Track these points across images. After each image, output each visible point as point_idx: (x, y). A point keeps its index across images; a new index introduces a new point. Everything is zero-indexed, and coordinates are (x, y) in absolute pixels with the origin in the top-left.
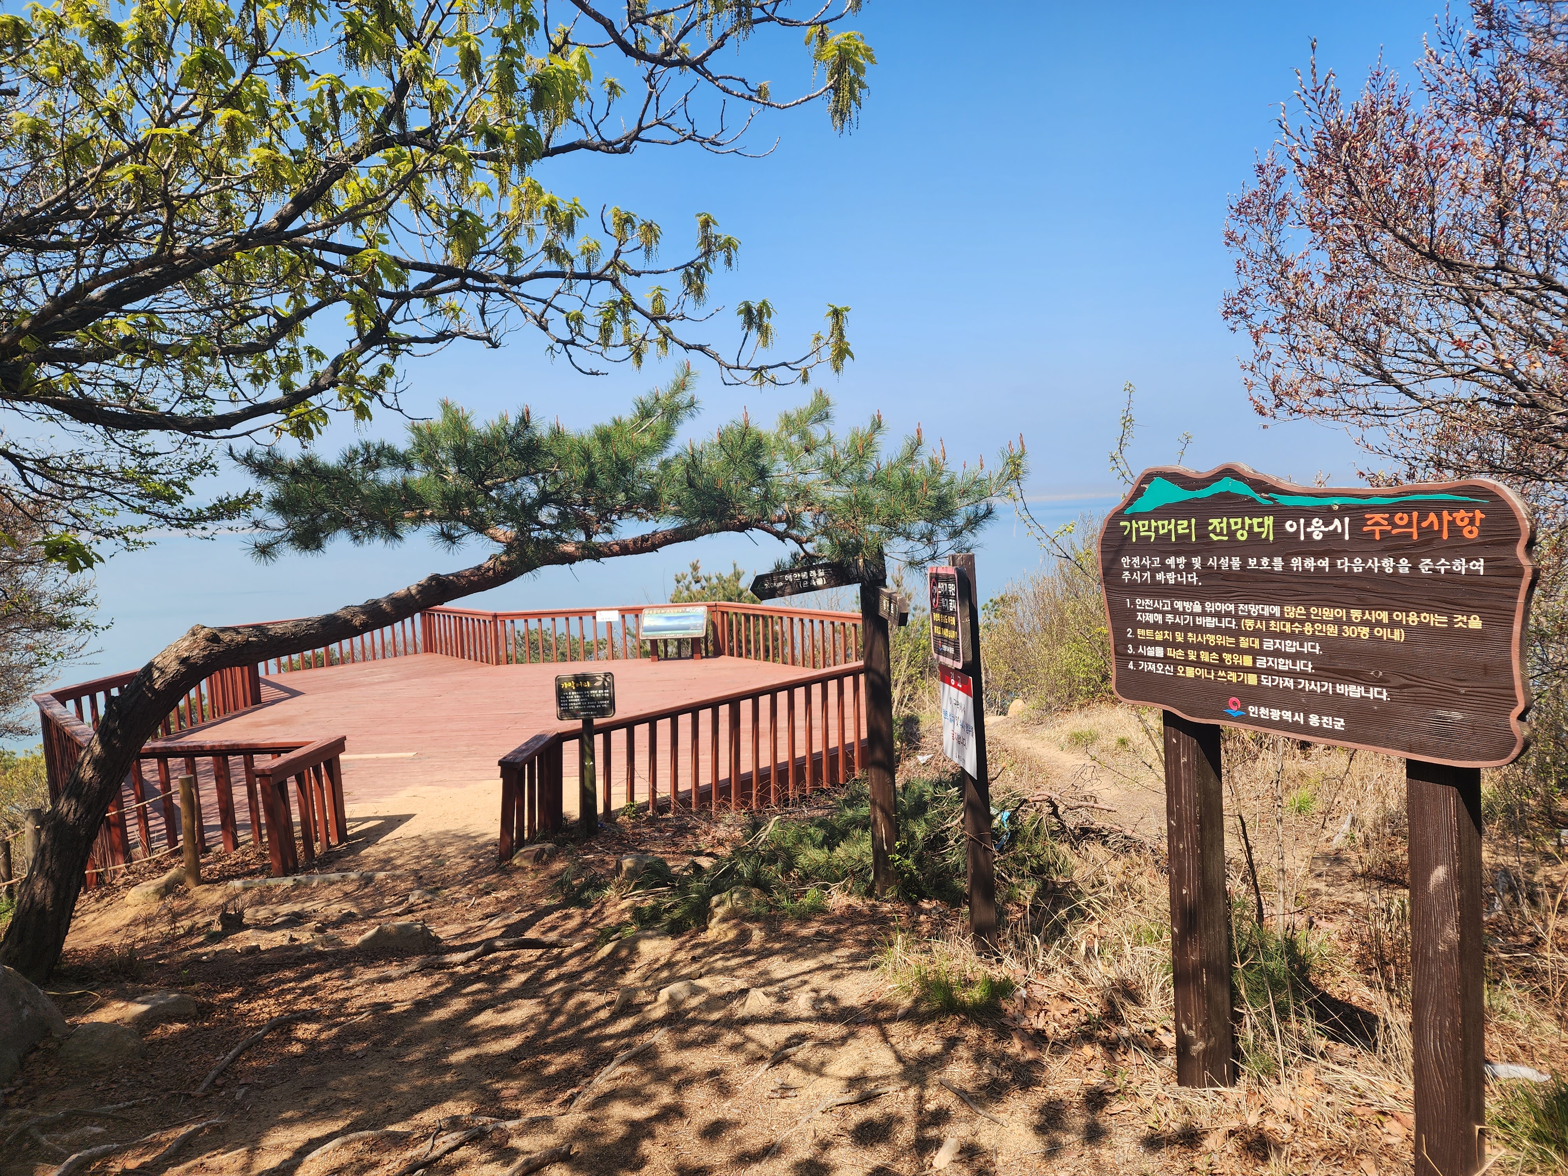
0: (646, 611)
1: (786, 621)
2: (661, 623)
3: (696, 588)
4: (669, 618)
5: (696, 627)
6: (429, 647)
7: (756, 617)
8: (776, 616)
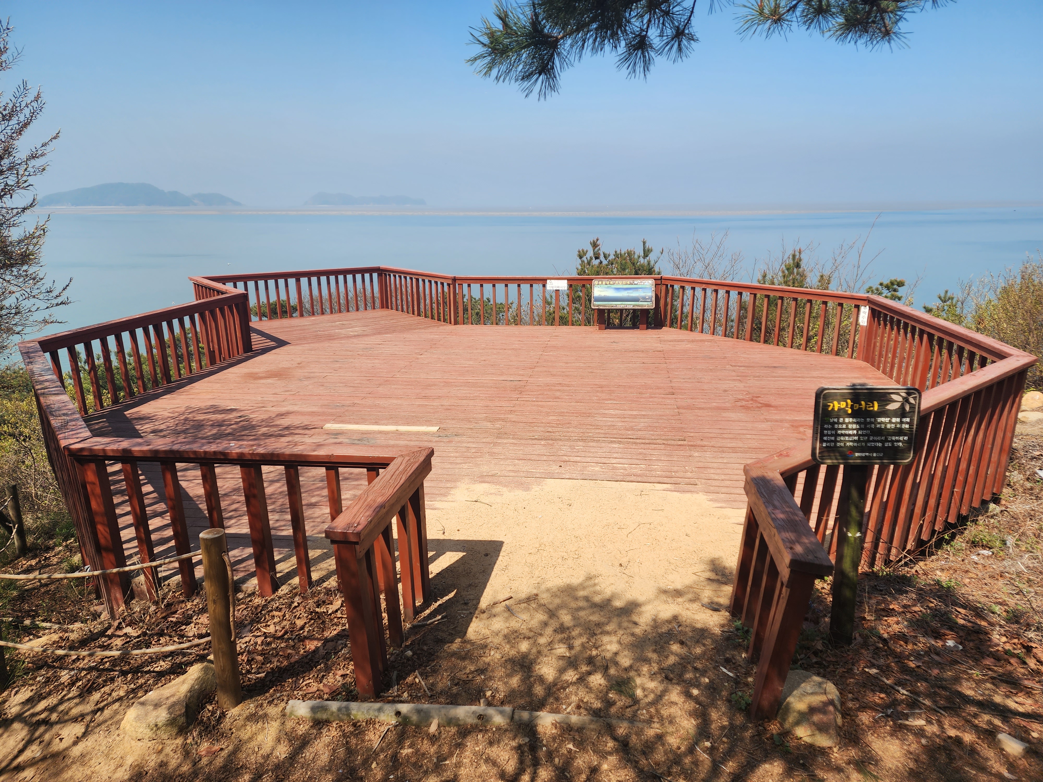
0: (595, 282)
2: (610, 293)
3: (595, 262)
4: (615, 290)
5: (644, 299)
6: (386, 303)
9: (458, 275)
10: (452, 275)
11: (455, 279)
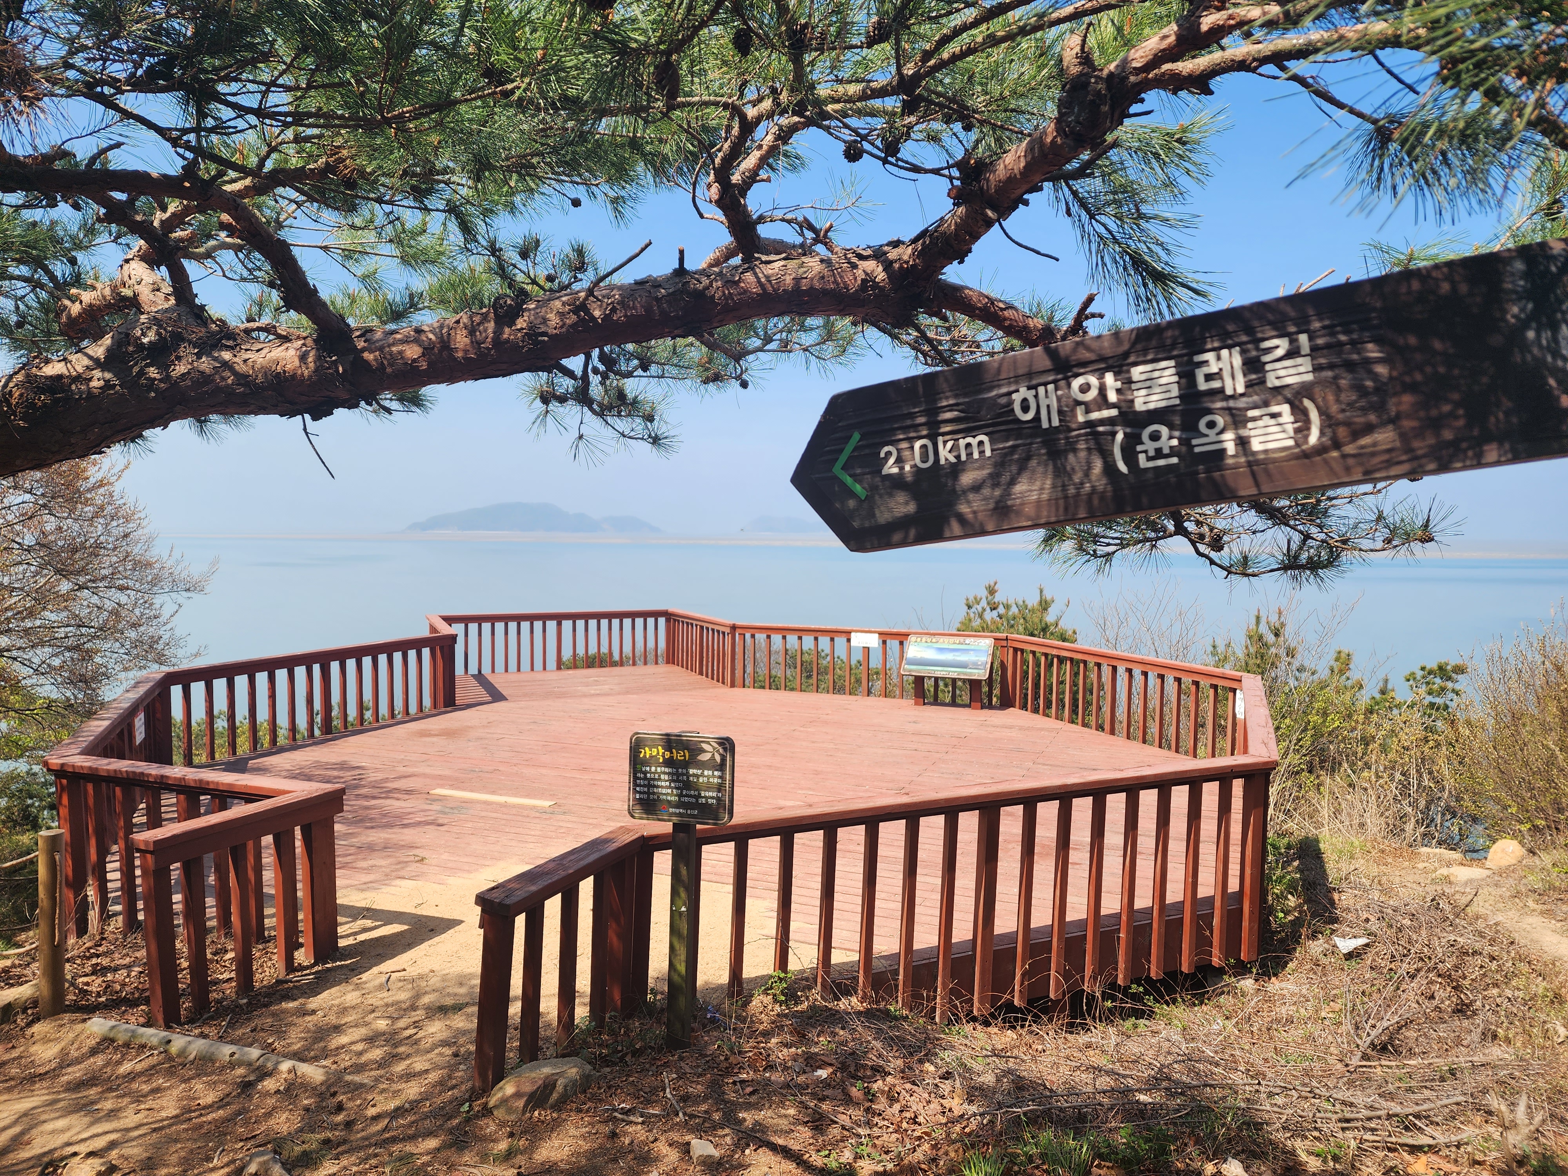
0: (912, 638)
1: (1106, 671)
2: (930, 654)
3: (989, 616)
4: (941, 650)
5: (975, 666)
6: (671, 658)
7: (1061, 660)
8: (1092, 661)
9: (739, 623)
10: (731, 622)
11: (734, 628)
